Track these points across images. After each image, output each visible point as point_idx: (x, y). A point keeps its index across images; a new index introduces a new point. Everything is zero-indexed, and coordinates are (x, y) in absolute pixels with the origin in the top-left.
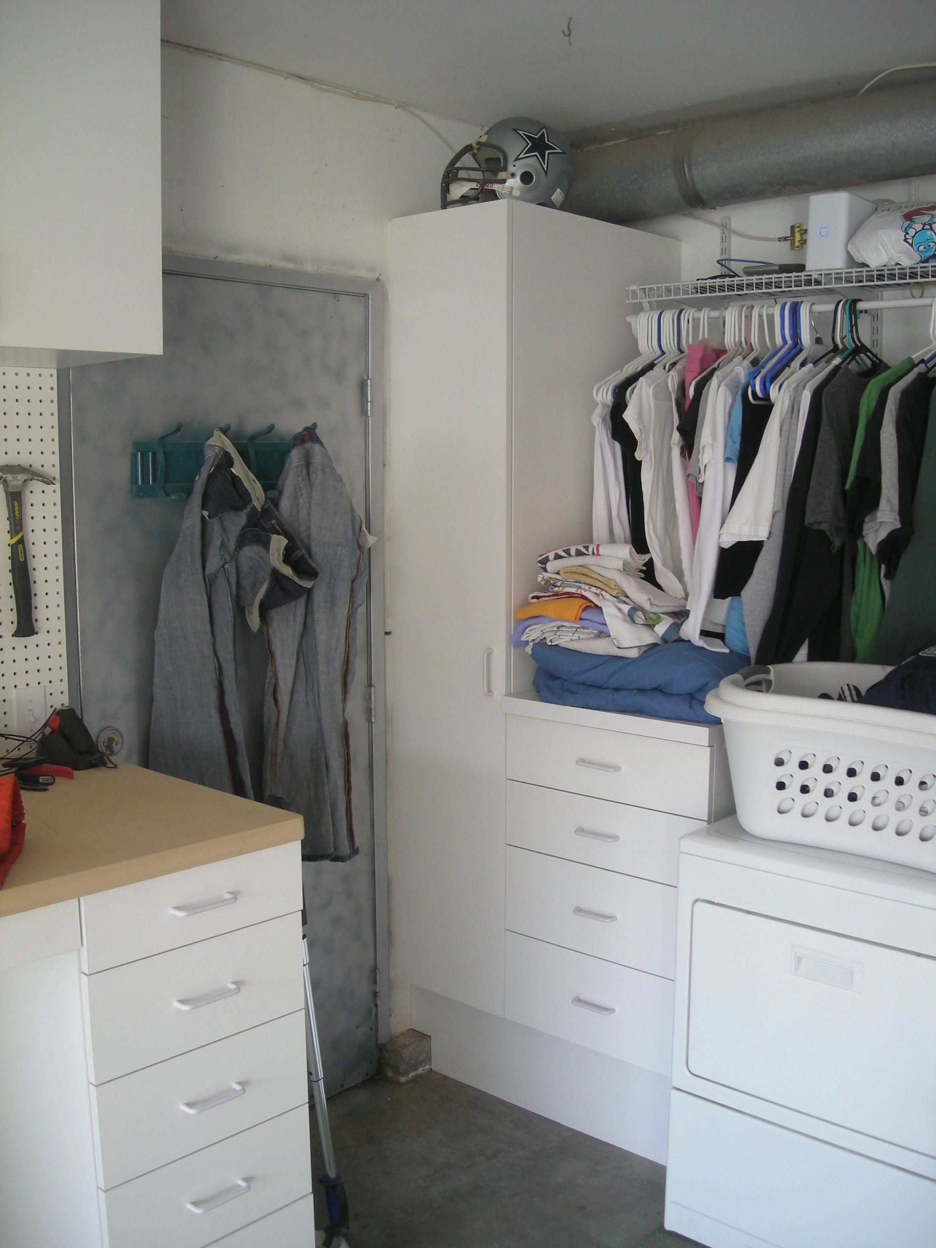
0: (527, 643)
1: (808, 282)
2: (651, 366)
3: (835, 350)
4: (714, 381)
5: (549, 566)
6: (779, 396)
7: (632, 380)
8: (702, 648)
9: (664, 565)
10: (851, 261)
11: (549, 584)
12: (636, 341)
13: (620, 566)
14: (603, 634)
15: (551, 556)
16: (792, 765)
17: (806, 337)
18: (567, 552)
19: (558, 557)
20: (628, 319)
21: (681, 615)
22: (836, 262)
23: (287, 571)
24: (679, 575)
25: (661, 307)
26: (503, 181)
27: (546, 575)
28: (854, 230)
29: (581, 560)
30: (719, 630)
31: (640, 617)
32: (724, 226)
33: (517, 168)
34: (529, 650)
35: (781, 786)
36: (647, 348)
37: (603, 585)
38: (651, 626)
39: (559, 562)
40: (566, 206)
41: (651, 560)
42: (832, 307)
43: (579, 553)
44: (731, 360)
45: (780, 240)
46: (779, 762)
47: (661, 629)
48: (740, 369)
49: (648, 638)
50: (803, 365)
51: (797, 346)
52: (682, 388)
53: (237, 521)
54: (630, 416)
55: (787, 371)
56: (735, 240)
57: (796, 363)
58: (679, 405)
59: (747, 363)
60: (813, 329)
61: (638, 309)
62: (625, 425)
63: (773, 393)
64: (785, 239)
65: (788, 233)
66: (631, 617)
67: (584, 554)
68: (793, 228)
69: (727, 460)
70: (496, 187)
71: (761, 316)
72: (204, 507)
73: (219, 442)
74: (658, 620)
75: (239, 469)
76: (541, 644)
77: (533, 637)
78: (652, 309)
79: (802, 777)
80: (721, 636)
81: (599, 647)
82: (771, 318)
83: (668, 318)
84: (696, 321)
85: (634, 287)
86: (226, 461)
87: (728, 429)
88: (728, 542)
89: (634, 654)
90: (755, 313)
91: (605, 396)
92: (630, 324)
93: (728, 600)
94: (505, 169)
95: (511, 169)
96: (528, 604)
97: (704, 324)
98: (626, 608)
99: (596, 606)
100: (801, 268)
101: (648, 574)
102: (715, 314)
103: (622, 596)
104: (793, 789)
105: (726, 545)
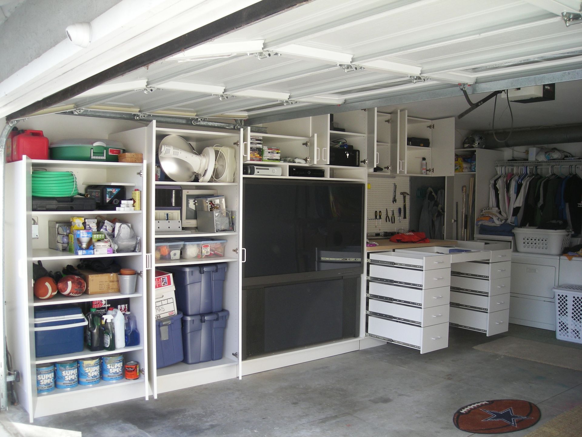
0: (479, 225)
1: (529, 162)
2: (500, 177)
3: (533, 175)
4: (513, 180)
5: (483, 211)
6: (524, 183)
7: (497, 179)
8: (510, 224)
9: (503, 211)
10: (536, 160)
11: (483, 215)
12: (497, 172)
13: (496, 211)
14: (493, 222)
15: (483, 210)
16: (526, 239)
17: (528, 172)
18: (486, 209)
19: (485, 210)
20: (496, 168)
21: (506, 220)
22: (534, 159)
23: (441, 211)
24: (506, 213)
25: (502, 166)
26: (475, 144)
27: (482, 213)
28: (537, 154)
29: (489, 210)
30: (513, 222)
31: (499, 220)
32: (513, 150)
33: (477, 142)
34: (479, 226)
35: (524, 243)
36: (499, 173)
37: (493, 214)
38: (501, 221)
39: (485, 211)
40: (485, 148)
41: (501, 211)
42: (533, 167)
43: (488, 209)
44: (515, 176)
45: (524, 152)
46: (524, 239)
47: (503, 222)
48: (517, 178)
49: (501, 223)
50: (528, 177)
51: (527, 174)
52: (507, 181)
53: (433, 203)
54: (497, 186)
55: (525, 179)
56: (515, 152)
57: (526, 177)
58: (506, 184)
59: (518, 177)
60: (530, 171)
61: (497, 166)
62: (497, 187)
63: (523, 182)
64: (525, 152)
65: (525, 151)
66: (498, 219)
67: (489, 209)
68: (526, 151)
69: (515, 193)
70: (473, 145)
71: (520, 168)
72: (428, 200)
73: (430, 189)
74: (503, 220)
75: (433, 194)
76: (482, 225)
77: (480, 223)
78: (500, 166)
79: (527, 241)
80: (514, 223)
81: (493, 225)
82: (522, 169)
83: (503, 168)
84: (509, 169)
85: (497, 162)
86: (431, 192)
87: (515, 188)
88: (515, 206)
89: (499, 225)
90: (519, 168)
91: (492, 182)
92: (496, 169)
93: (515, 217)
94: (475, 142)
95: (476, 142)
96: (479, 218)
97: (510, 169)
98: (497, 218)
99: (492, 218)
100: (527, 160)
101: (500, 213)
102: (512, 168)
103: (496, 216)
104: (526, 243)
105: (514, 207)
